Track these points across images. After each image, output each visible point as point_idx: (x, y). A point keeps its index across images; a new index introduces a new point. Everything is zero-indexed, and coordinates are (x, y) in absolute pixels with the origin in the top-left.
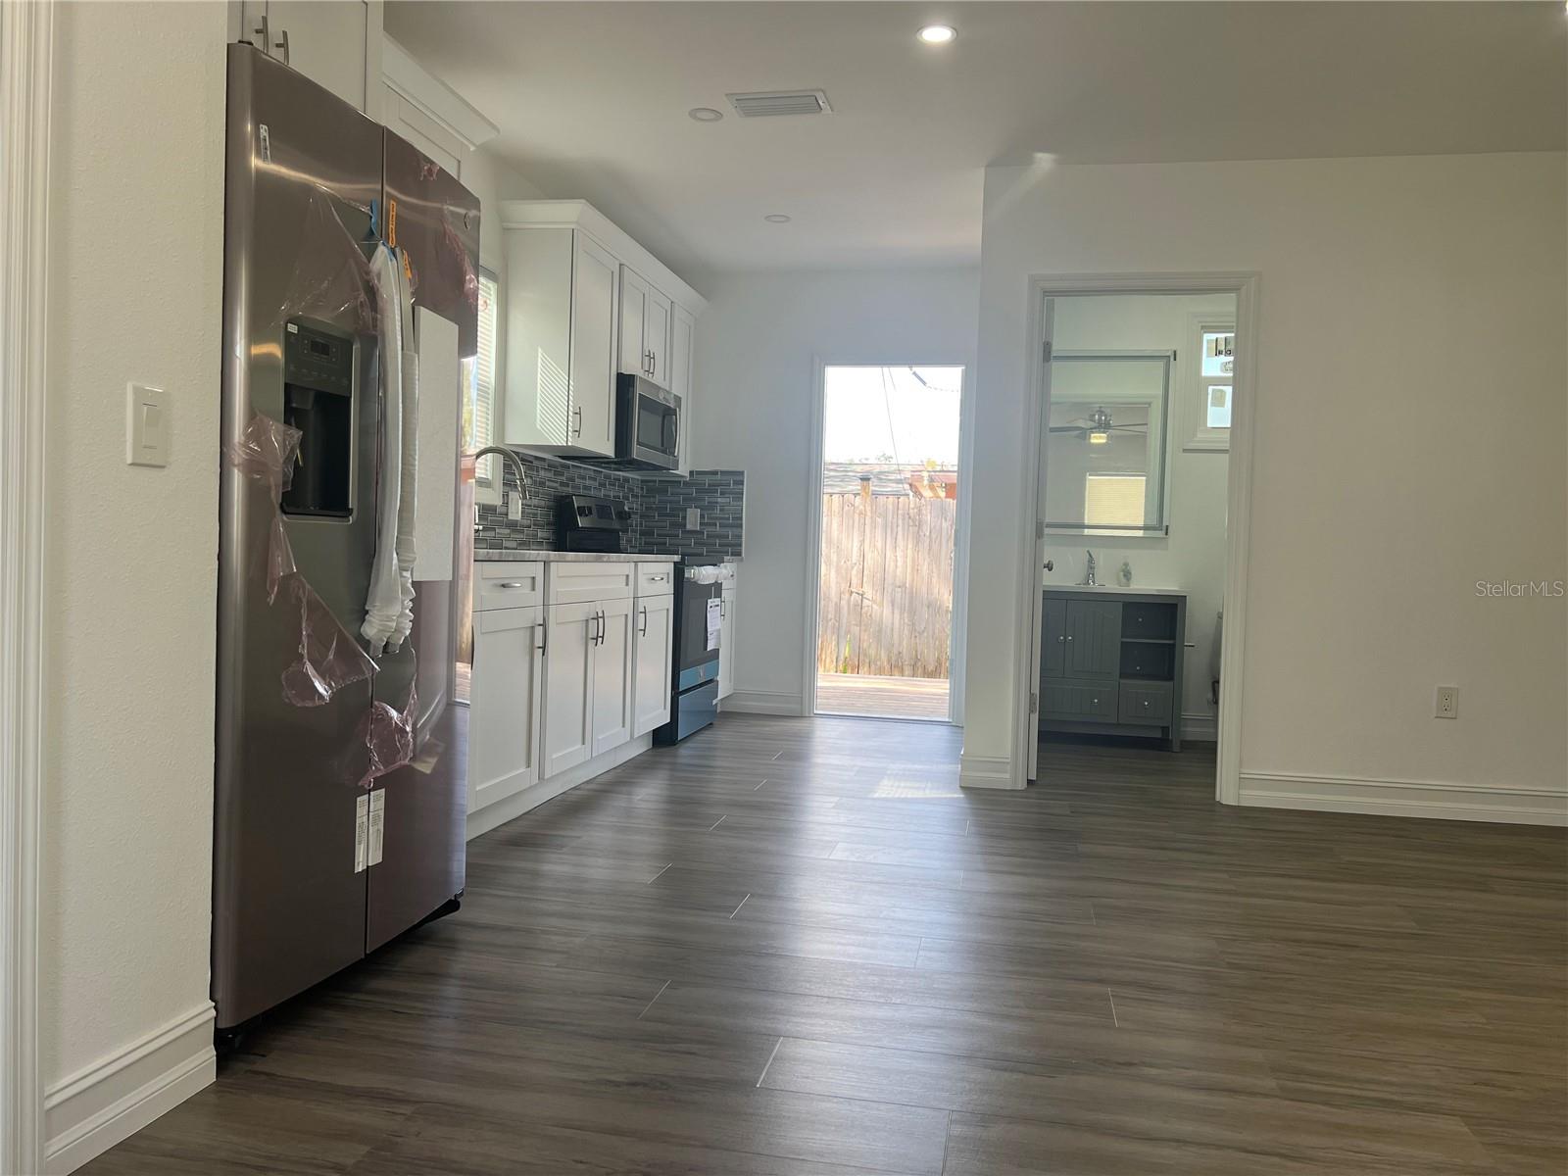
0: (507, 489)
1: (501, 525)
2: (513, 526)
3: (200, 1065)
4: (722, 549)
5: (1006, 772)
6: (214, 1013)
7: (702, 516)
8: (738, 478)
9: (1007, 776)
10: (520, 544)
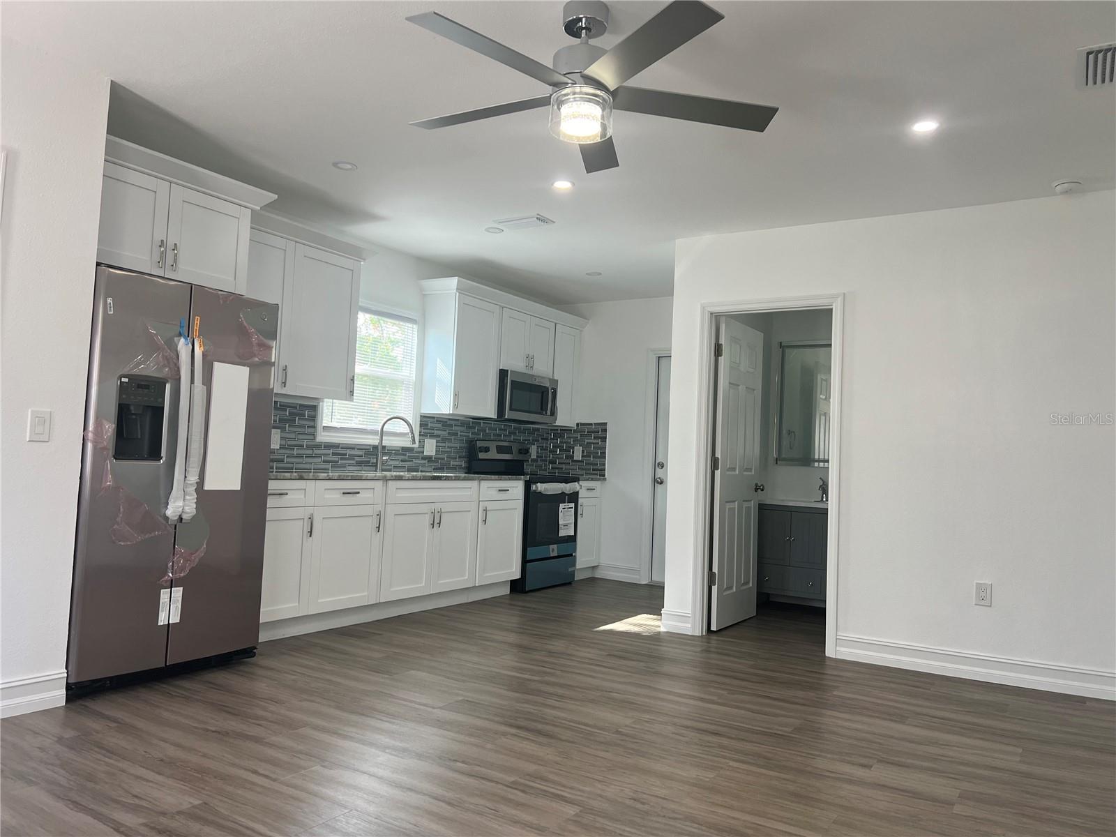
0: (422, 437)
1: (417, 458)
2: (429, 458)
3: (58, 696)
4: (595, 472)
5: (689, 623)
6: (66, 675)
7: (583, 451)
8: (603, 427)
9: (690, 626)
10: (434, 469)
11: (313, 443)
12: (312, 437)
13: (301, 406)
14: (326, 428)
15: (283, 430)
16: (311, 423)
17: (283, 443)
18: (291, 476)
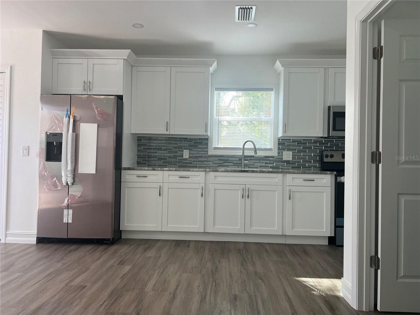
1: (278, 162)
9: (351, 298)
11: (207, 155)
12: (206, 153)
13: (200, 139)
14: (215, 148)
15: (190, 150)
16: (206, 146)
17: (191, 155)
18: (148, 169)
